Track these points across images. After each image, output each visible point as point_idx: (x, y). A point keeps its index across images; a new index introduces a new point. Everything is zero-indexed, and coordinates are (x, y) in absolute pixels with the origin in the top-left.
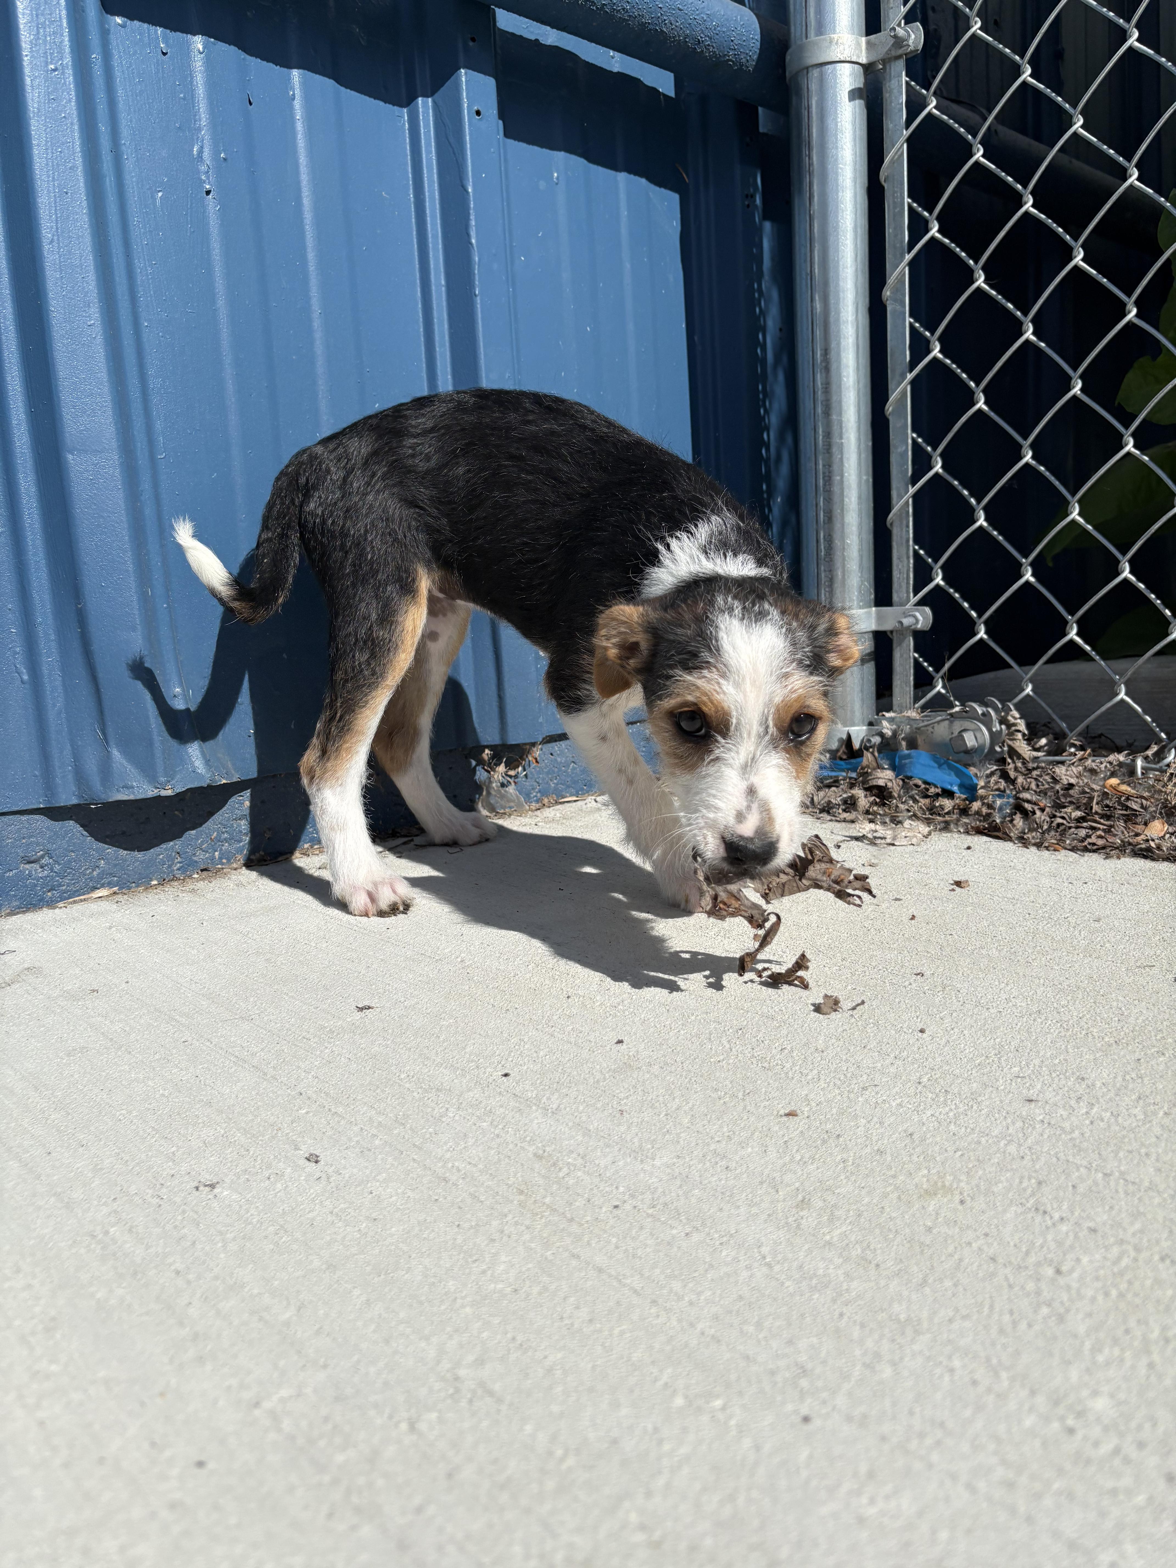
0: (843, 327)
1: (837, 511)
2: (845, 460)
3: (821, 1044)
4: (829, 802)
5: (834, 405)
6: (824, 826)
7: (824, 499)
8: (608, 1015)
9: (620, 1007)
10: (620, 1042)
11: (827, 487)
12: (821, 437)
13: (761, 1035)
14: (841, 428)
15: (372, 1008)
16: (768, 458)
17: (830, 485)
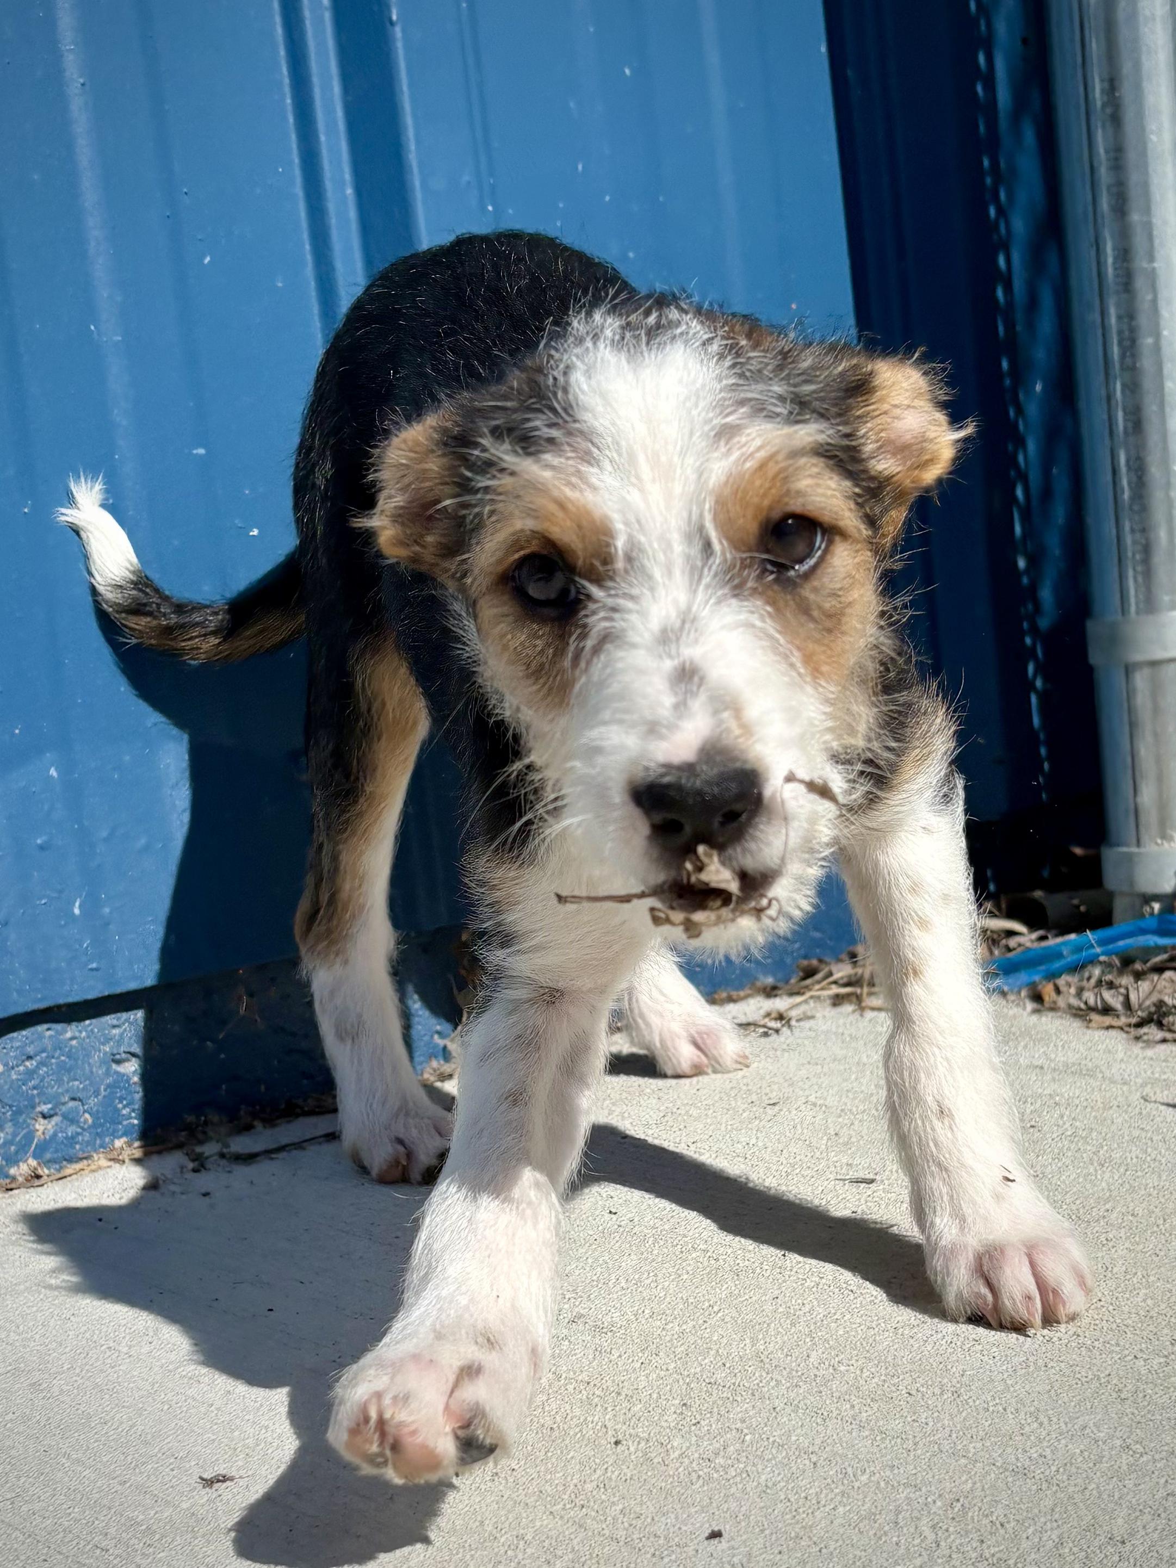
0: (1144, 30)
1: (1150, 409)
2: (1162, 304)
3: (1120, 1526)
4: (1160, 1004)
5: (1134, 192)
6: (1150, 1053)
7: (1124, 386)
8: (694, 1476)
9: (720, 1460)
10: (716, 1535)
11: (1128, 361)
12: (1110, 260)
13: (999, 1512)
14: (1150, 238)
15: (231, 1479)
16: (1010, 303)
17: (1133, 356)
